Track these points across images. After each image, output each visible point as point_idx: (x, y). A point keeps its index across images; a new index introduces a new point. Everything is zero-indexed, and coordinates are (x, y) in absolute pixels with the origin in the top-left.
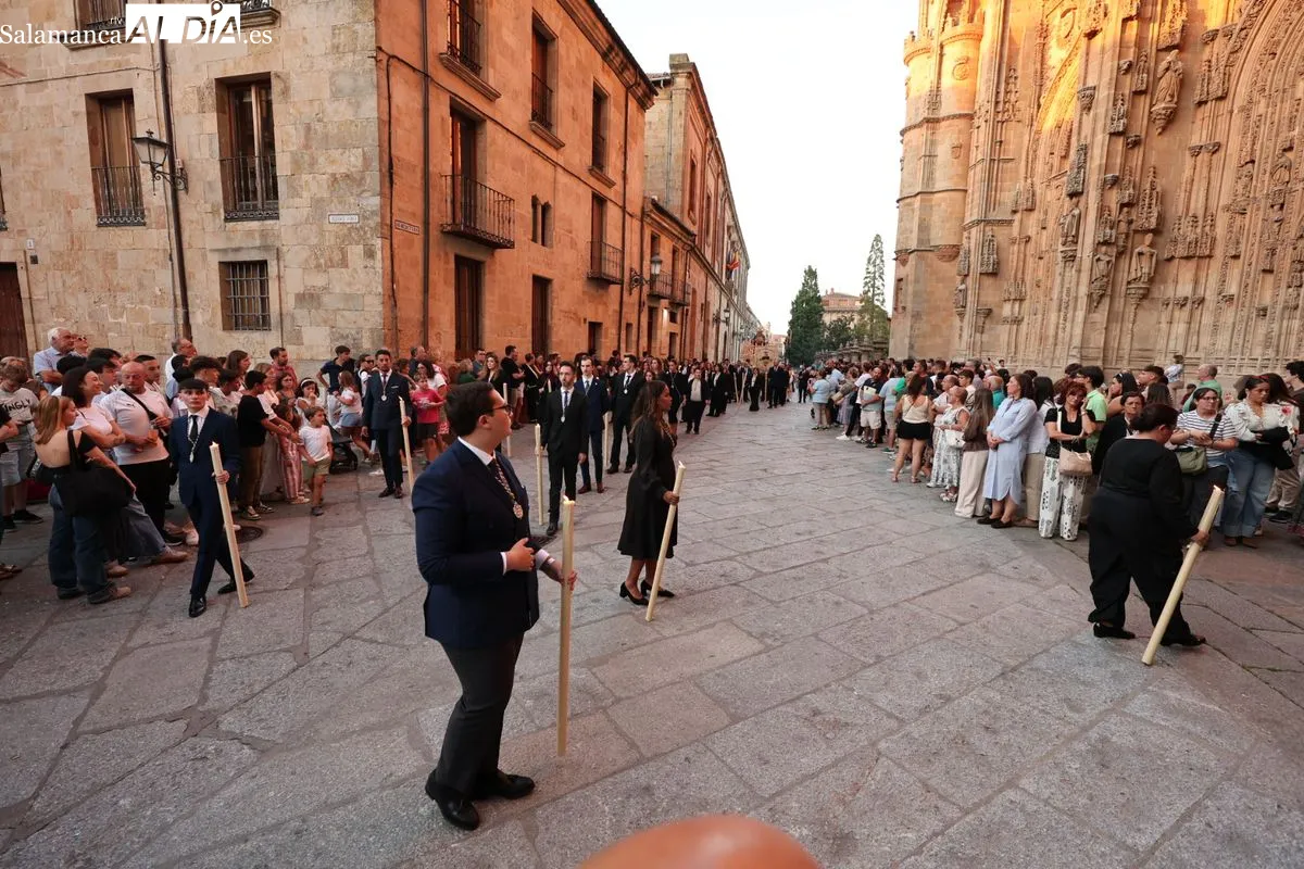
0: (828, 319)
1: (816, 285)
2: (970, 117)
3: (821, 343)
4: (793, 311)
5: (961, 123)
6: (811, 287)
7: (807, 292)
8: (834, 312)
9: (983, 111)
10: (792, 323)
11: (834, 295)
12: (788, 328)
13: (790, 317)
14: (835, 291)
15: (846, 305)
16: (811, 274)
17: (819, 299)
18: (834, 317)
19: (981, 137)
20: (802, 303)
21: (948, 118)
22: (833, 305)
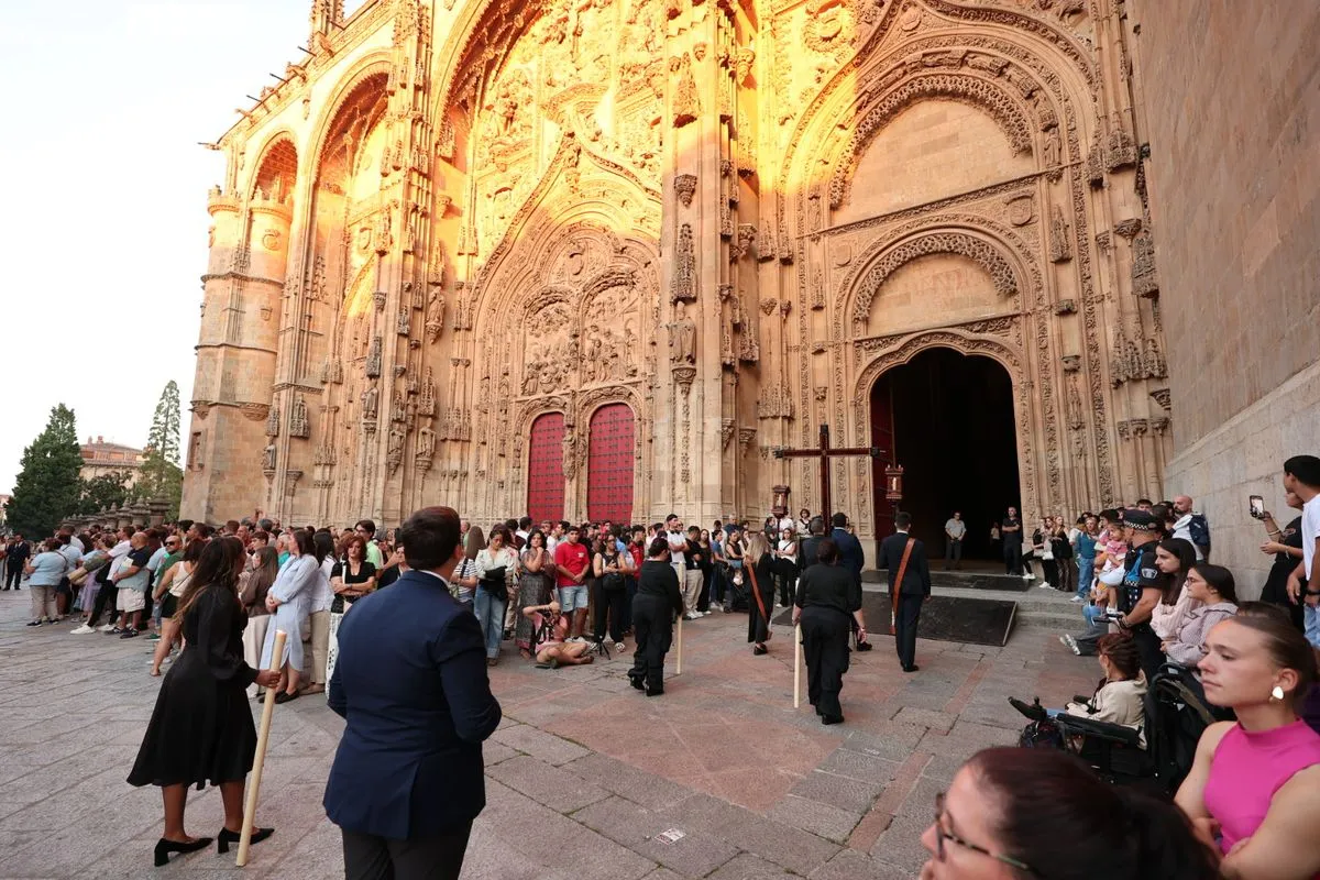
0: (88, 475)
1: (72, 429)
2: (282, 286)
3: (75, 507)
4: (25, 462)
5: (272, 289)
6: (62, 432)
7: (54, 438)
8: (100, 466)
9: (293, 285)
10: (22, 478)
11: (101, 445)
12: (14, 484)
13: (21, 469)
14: (105, 441)
15: (123, 459)
16: (64, 414)
17: (76, 448)
18: (101, 473)
19: (291, 307)
20: (45, 451)
21: (258, 280)
22: (98, 458)
